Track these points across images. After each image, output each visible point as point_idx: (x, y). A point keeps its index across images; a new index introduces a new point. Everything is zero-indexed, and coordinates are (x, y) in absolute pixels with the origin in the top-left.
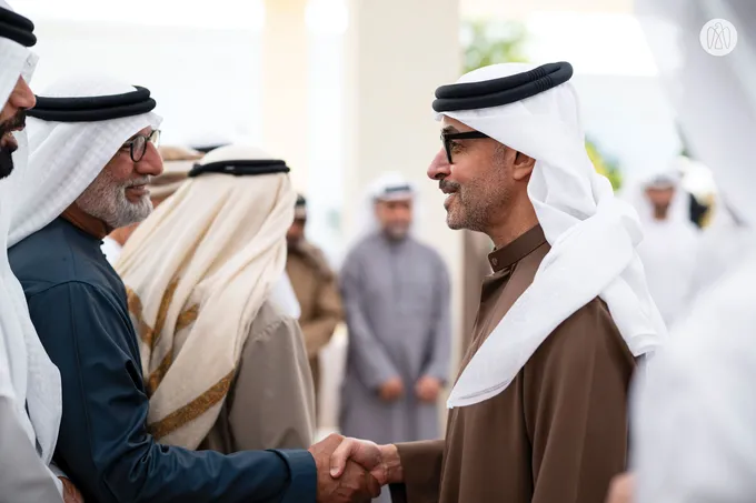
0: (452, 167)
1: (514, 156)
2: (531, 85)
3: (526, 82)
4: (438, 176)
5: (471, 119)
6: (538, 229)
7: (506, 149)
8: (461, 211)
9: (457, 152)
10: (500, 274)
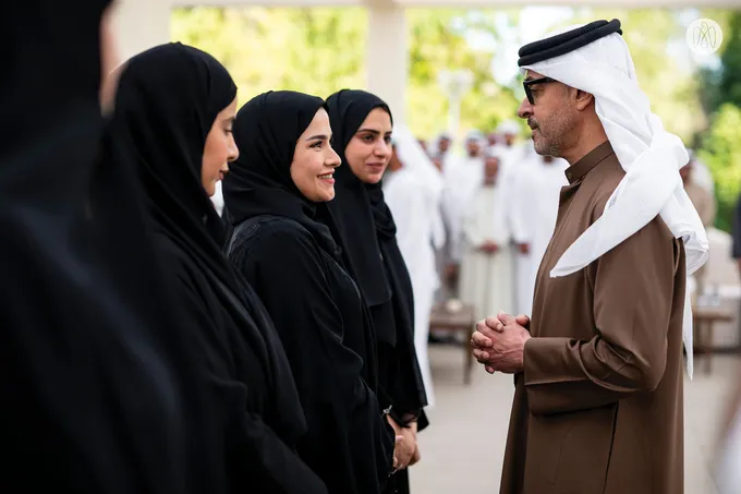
0: (534, 108)
1: (575, 93)
2: (582, 37)
3: (578, 36)
4: (525, 115)
5: (543, 68)
6: (607, 144)
7: (569, 88)
8: (542, 141)
9: (537, 97)
10: (574, 184)
